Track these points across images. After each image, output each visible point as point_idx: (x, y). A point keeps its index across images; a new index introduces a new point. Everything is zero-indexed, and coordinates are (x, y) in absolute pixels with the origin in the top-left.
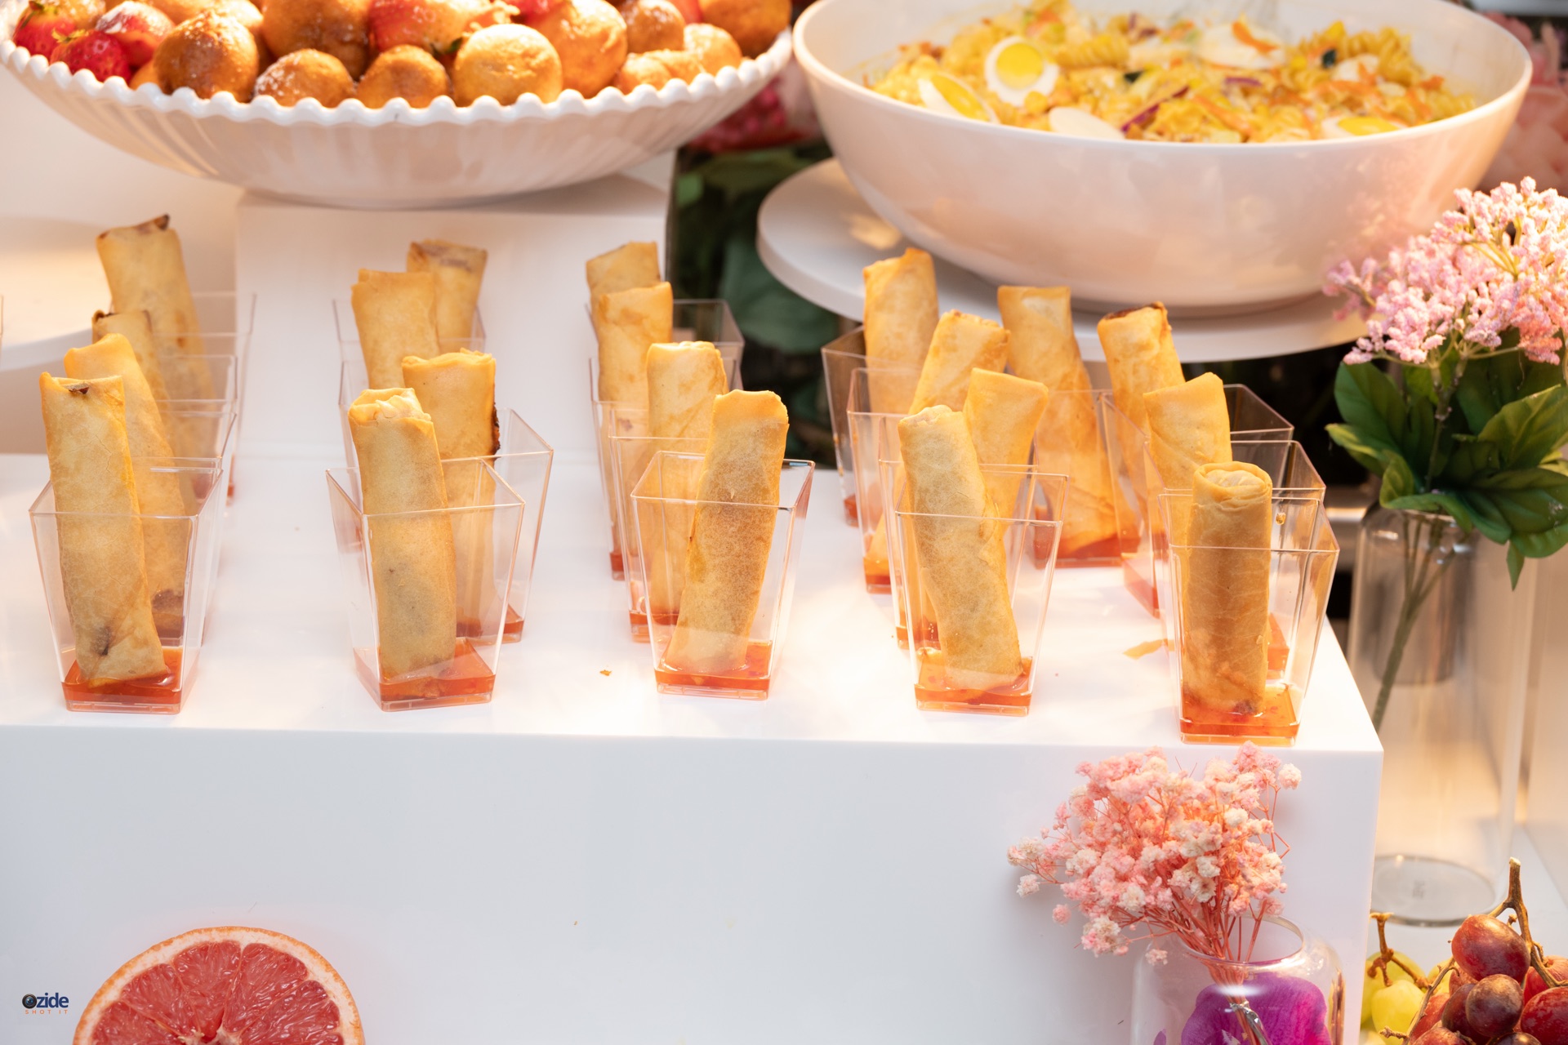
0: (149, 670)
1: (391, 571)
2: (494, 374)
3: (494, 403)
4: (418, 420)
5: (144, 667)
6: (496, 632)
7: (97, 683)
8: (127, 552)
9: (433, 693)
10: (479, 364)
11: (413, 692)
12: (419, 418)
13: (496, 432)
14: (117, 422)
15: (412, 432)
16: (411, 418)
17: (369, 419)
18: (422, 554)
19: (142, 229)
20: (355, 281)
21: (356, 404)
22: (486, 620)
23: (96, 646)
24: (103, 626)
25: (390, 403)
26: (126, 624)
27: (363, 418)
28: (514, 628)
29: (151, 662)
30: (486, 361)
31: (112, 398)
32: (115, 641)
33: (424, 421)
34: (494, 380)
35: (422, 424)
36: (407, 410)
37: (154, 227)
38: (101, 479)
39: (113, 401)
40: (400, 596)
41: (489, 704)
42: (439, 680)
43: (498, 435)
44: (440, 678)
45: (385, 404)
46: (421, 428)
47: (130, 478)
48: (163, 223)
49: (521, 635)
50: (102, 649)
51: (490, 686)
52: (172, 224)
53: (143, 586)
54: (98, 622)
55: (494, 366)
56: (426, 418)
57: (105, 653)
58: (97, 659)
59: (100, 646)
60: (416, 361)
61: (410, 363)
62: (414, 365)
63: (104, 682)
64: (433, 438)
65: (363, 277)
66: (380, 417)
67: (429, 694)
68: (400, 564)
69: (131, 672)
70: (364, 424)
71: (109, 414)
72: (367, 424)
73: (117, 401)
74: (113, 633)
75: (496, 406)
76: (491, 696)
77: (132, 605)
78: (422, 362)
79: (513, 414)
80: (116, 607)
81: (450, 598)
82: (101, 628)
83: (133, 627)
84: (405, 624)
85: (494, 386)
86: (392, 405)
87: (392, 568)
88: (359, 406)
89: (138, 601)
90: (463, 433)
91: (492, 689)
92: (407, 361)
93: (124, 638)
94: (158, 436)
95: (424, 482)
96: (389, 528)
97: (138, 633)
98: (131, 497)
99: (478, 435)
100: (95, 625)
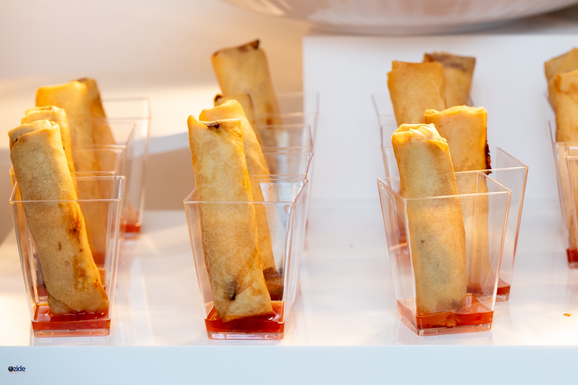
0: (262, 311)
1: (423, 242)
2: (487, 120)
3: (487, 141)
4: (438, 141)
5: (259, 308)
6: (492, 293)
7: (228, 319)
8: (247, 232)
9: (452, 323)
10: (476, 113)
11: (439, 323)
12: (439, 140)
13: (488, 160)
14: (239, 148)
15: (434, 149)
16: (433, 140)
17: (406, 141)
18: (443, 230)
19: (243, 49)
20: (389, 69)
21: (397, 132)
22: (484, 286)
23: (227, 294)
24: (232, 280)
25: (419, 131)
26: (247, 279)
27: (401, 140)
28: (503, 291)
29: (263, 305)
30: (481, 111)
31: (235, 132)
32: (240, 291)
33: (442, 142)
34: (486, 124)
35: (441, 144)
36: (430, 136)
37: (250, 48)
38: (229, 184)
39: (236, 133)
40: (428, 258)
41: (490, 331)
42: (456, 315)
43: (490, 162)
44: (457, 313)
45: (416, 131)
46: (441, 147)
47: (248, 184)
48: (256, 45)
49: (508, 296)
50: (231, 296)
51: (490, 320)
52: (262, 46)
53: (257, 255)
54: (229, 279)
55: (486, 115)
56: (443, 141)
57: (233, 299)
58: (228, 303)
59: (229, 294)
60: (434, 112)
61: (430, 114)
62: (433, 114)
63: (233, 318)
64: (448, 154)
65: (395, 65)
66: (413, 140)
67: (450, 324)
68: (428, 236)
69: (251, 311)
70: (402, 145)
71: (234, 142)
72: (405, 144)
73: (238, 134)
74: (239, 286)
75: (488, 143)
76: (491, 326)
77: (251, 267)
78: (437, 112)
79: (499, 150)
80: (240, 268)
81: (462, 259)
82: (230, 282)
83: (252, 281)
84: (432, 277)
85: (486, 129)
86: (421, 132)
87: (423, 239)
88: (398, 133)
89: (254, 264)
90: (467, 159)
91: (491, 322)
92: (428, 113)
93: (246, 288)
94: (262, 166)
95: (444, 182)
96: (421, 213)
97: (255, 285)
98: (249, 196)
99: (477, 160)
100: (227, 280)
